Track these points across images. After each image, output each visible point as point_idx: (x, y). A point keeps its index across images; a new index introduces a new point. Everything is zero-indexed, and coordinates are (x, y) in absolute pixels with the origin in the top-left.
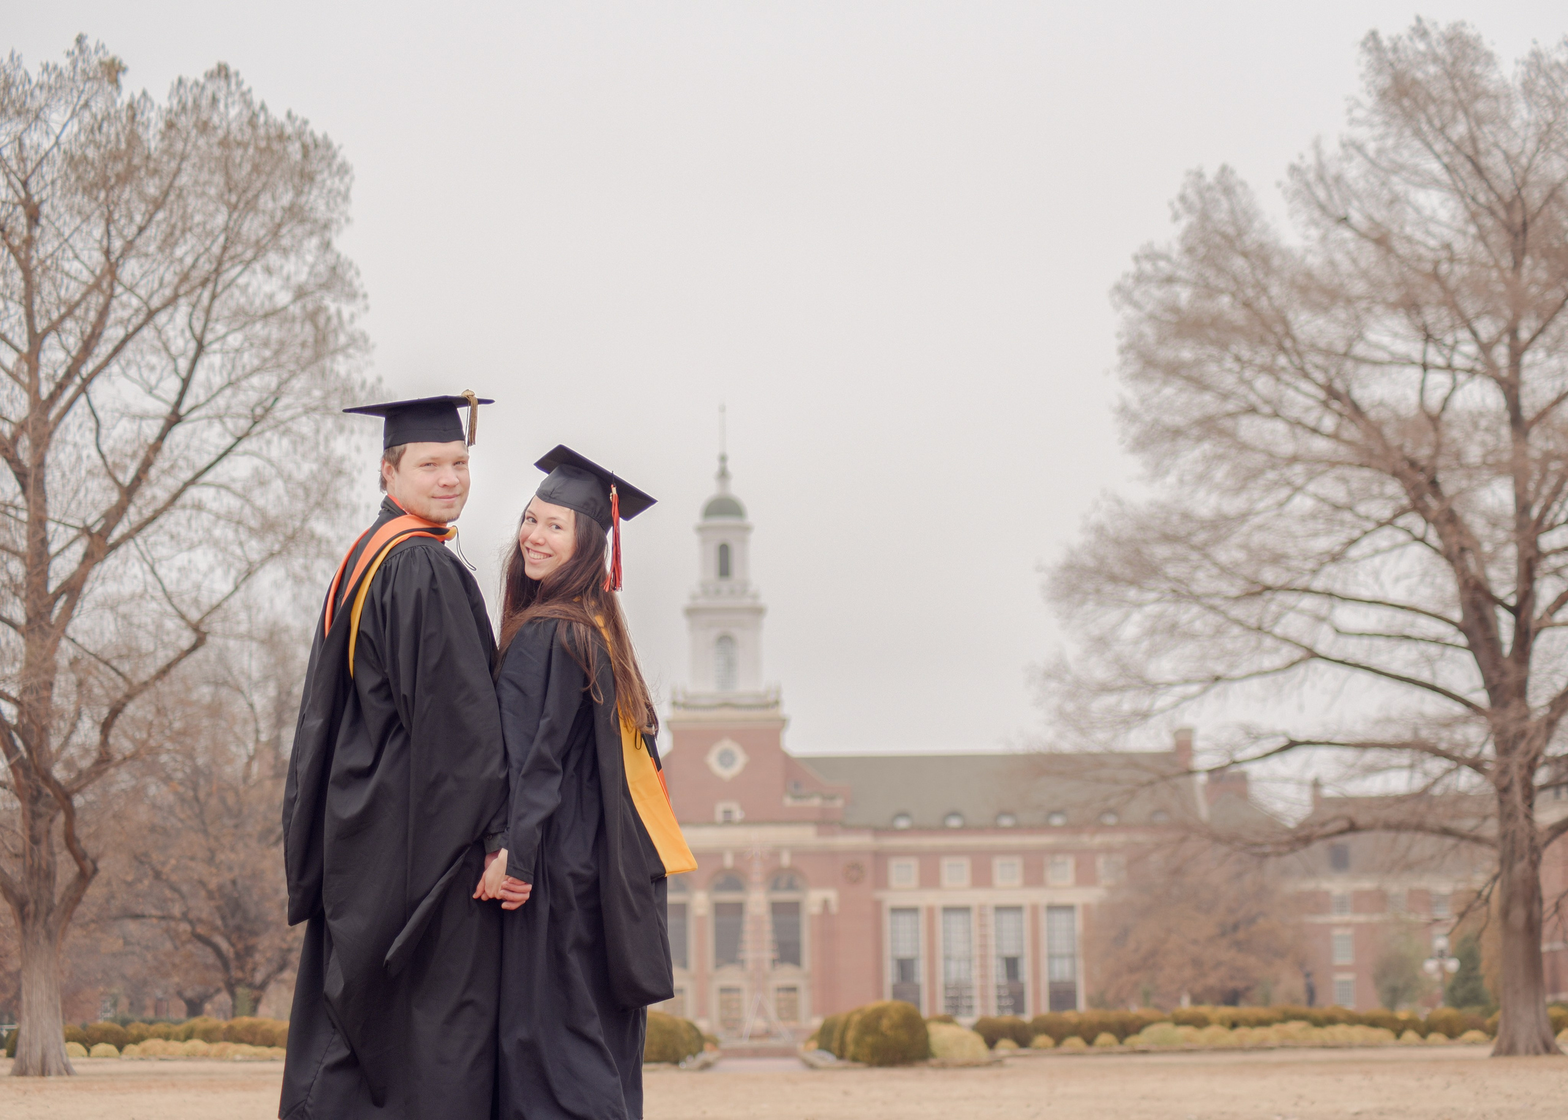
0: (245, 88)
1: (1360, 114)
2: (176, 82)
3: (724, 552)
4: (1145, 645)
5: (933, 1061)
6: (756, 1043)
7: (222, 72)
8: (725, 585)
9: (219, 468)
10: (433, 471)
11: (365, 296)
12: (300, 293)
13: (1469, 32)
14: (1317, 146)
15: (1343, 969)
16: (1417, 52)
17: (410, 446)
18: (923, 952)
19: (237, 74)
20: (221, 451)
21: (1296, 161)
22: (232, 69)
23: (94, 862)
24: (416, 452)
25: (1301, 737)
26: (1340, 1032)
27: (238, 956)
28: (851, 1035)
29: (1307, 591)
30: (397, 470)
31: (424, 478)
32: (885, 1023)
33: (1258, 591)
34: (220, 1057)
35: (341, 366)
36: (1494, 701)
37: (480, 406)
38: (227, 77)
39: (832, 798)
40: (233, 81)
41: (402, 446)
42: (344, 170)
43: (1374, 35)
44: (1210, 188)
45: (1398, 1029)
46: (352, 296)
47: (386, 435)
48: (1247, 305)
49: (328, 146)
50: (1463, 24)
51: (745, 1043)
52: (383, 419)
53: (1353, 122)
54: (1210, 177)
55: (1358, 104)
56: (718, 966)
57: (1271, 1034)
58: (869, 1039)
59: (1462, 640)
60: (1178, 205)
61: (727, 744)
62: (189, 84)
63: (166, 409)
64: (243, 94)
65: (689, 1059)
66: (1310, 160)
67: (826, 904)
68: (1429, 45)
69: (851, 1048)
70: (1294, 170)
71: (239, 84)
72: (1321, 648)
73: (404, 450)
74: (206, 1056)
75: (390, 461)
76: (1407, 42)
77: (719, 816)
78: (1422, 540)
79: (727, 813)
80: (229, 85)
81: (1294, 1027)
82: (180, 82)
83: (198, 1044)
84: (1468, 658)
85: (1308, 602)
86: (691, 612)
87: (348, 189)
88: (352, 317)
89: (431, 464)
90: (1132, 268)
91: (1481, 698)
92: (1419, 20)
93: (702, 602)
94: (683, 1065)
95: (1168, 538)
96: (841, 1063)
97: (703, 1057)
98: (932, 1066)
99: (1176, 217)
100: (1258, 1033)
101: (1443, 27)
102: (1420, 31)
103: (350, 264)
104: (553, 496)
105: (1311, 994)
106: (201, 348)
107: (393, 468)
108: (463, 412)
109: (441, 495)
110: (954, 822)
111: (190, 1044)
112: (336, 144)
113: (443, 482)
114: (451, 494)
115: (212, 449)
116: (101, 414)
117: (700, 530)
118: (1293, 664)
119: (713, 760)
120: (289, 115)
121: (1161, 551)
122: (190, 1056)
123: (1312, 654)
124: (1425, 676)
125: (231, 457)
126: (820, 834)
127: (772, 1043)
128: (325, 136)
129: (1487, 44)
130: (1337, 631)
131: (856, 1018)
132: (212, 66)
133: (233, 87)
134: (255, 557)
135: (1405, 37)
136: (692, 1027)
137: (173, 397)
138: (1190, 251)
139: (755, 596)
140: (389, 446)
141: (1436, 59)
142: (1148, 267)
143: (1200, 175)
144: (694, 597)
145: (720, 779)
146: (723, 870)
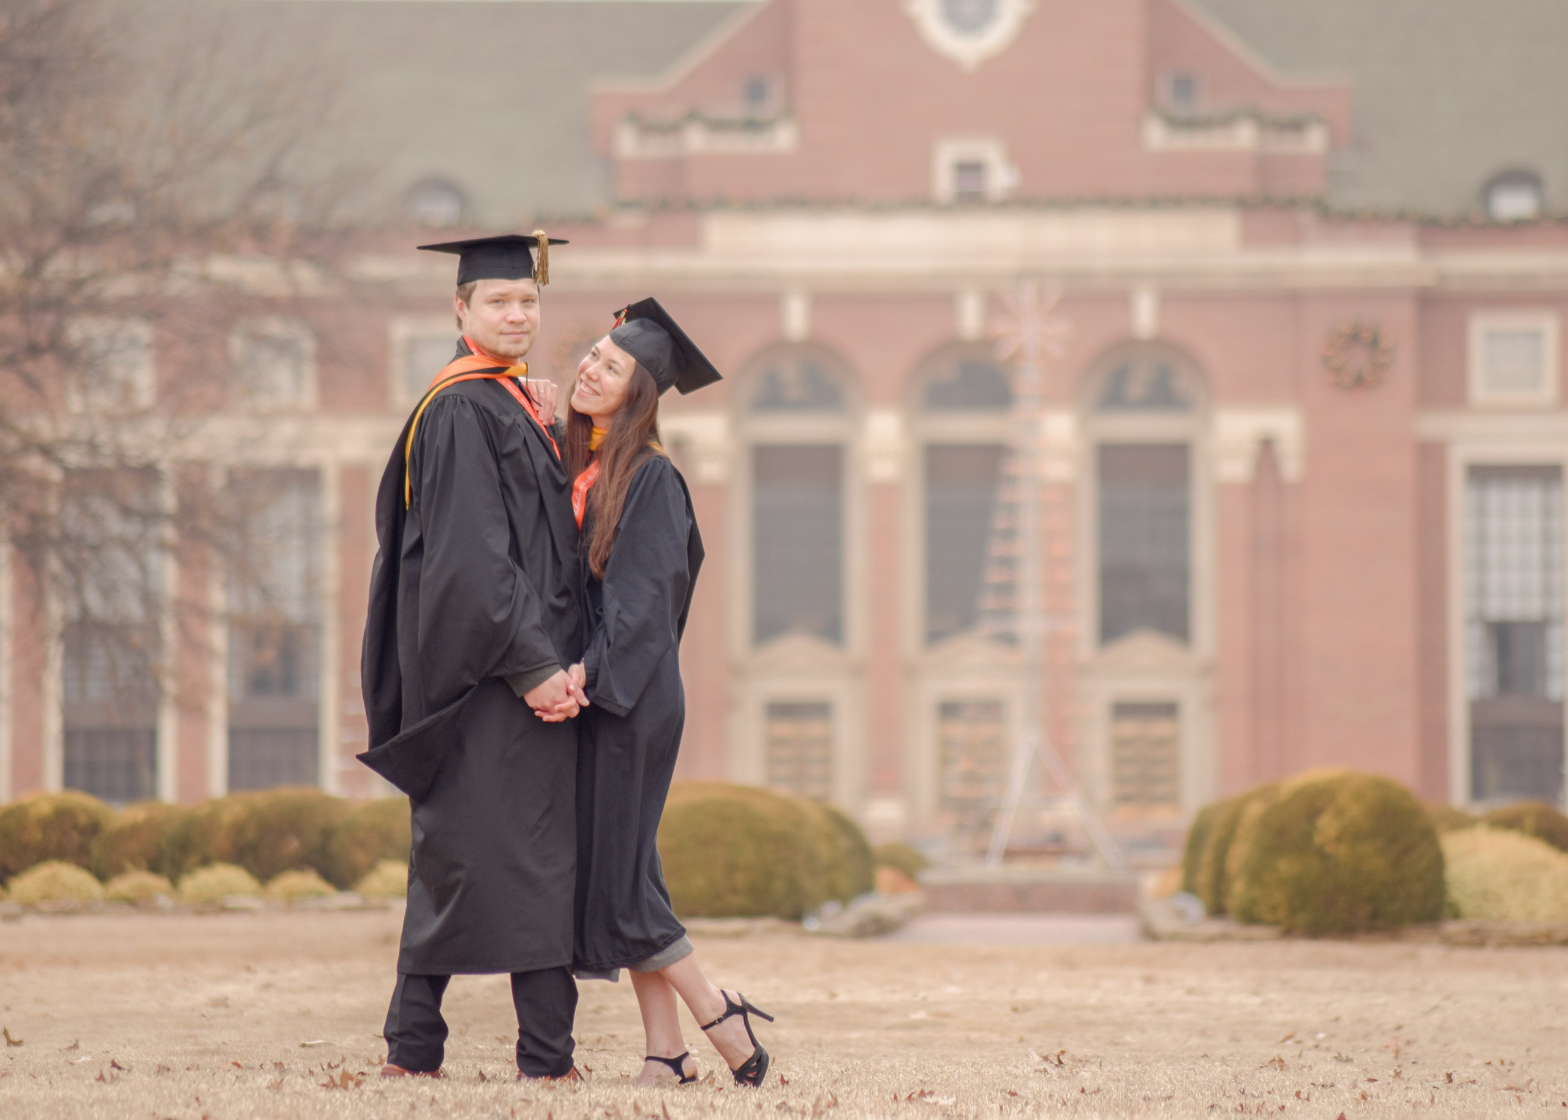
5: (1452, 927)
6: (1022, 871)
10: (501, 308)
17: (480, 283)
24: (486, 288)
28: (1240, 854)
30: (468, 306)
31: (492, 314)
32: (1327, 826)
37: (552, 249)
39: (1296, 126)
41: (472, 283)
47: (460, 273)
51: (993, 870)
52: (457, 258)
56: (934, 636)
58: (1285, 866)
65: (830, 909)
67: (1267, 447)
69: (1238, 890)
73: (474, 288)
75: (462, 297)
77: (944, 183)
79: (970, 169)
89: (499, 301)
94: (812, 925)
96: (1216, 927)
97: (866, 907)
98: (1451, 942)
104: (624, 342)
107: (465, 305)
108: (534, 252)
109: (508, 332)
113: (510, 318)
114: (518, 330)
126: (1249, 238)
127: (1068, 870)
131: (1255, 810)
136: (844, 826)
140: (461, 283)
145: (947, 65)
146: (952, 344)
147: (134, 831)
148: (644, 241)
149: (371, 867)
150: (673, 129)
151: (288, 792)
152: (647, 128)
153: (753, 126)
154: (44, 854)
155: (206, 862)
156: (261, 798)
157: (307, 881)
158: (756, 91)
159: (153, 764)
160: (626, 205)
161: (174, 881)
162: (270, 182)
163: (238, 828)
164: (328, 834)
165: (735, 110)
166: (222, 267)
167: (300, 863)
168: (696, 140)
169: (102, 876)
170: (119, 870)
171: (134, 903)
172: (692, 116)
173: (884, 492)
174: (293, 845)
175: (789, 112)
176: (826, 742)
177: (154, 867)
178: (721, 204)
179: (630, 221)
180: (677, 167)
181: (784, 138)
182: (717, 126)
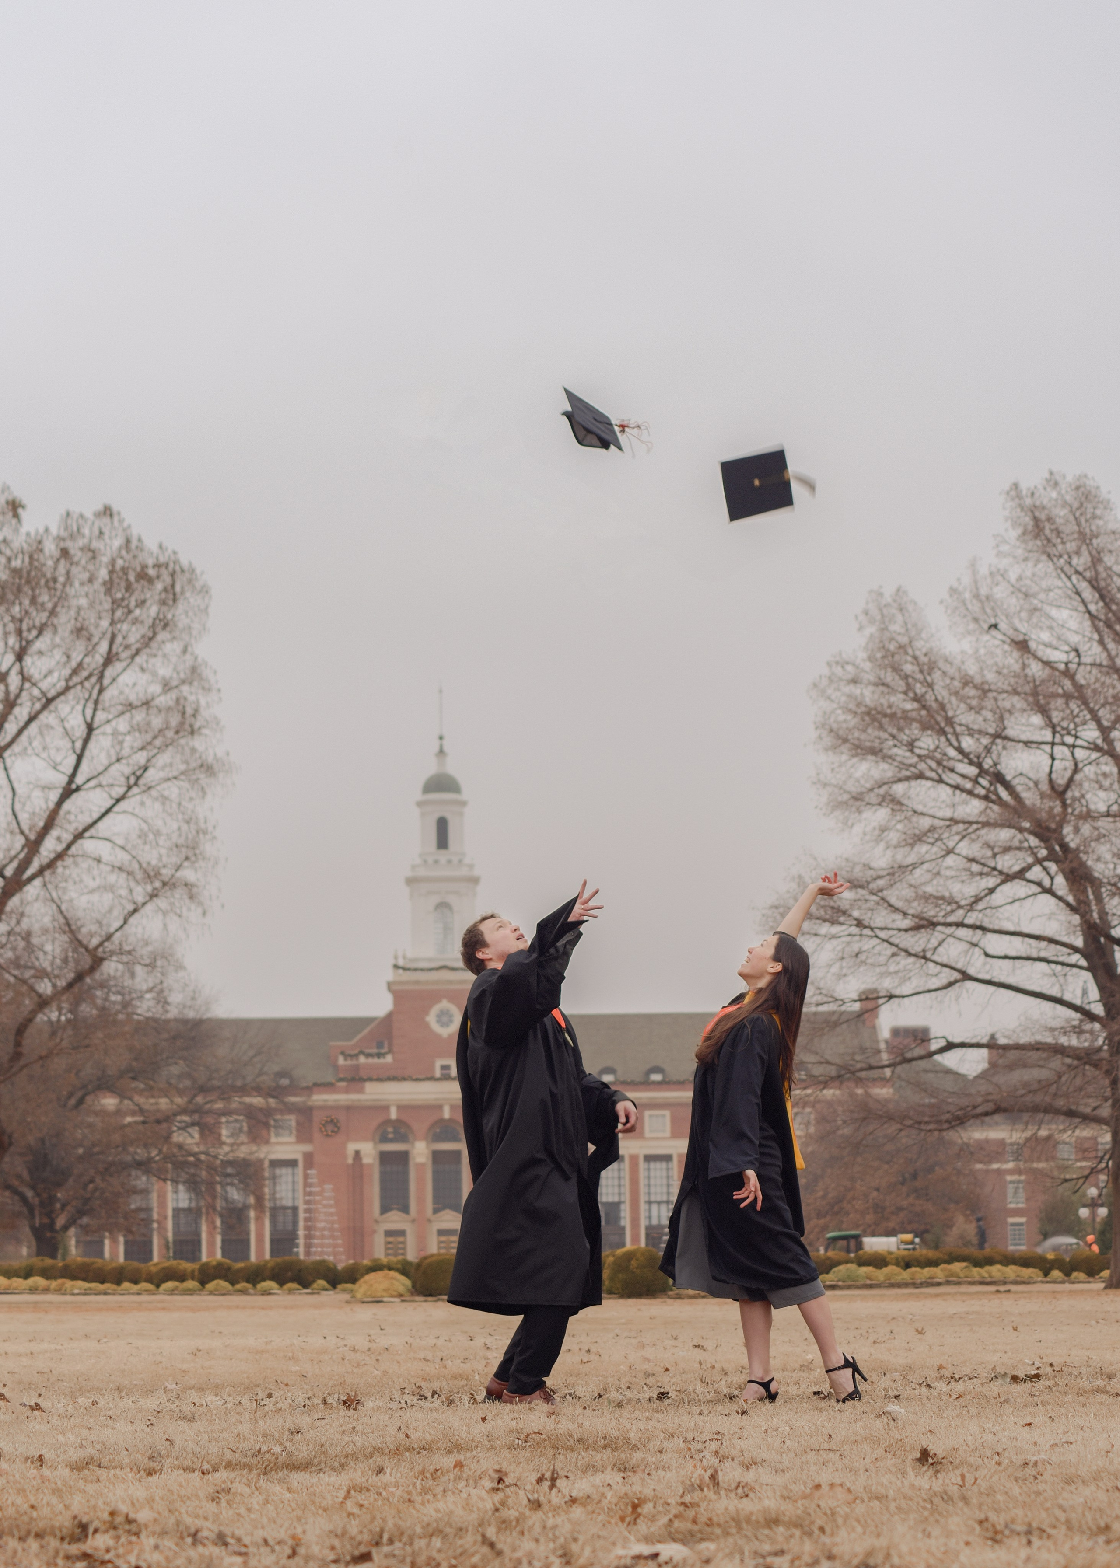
0: (125, 524)
1: (1005, 548)
2: (64, 514)
3: (442, 826)
4: (835, 969)
7: (107, 512)
8: (443, 856)
9: (100, 825)
11: (219, 690)
12: (167, 687)
13: (1090, 483)
14: (973, 565)
15: (1017, 1212)
16: (1051, 500)
18: (627, 1198)
19: (119, 513)
20: (103, 810)
21: (955, 585)
22: (115, 508)
23: (10, 1137)
25: (957, 1040)
26: (996, 1270)
27: (42, 1204)
29: (960, 925)
33: (925, 924)
34: (59, 1291)
35: (198, 743)
36: (1108, 1010)
38: (111, 515)
40: (116, 518)
42: (205, 591)
43: (1016, 486)
44: (887, 605)
45: (1045, 1266)
46: (207, 690)
48: (916, 699)
49: (193, 571)
50: (1086, 476)
53: (999, 554)
54: (888, 598)
55: (1005, 542)
56: (436, 1211)
57: (939, 1272)
59: (1084, 963)
60: (862, 618)
61: (445, 1004)
62: (75, 516)
63: (63, 780)
64: (124, 530)
66: (967, 580)
68: (1059, 493)
70: (953, 591)
71: (121, 521)
72: (972, 971)
74: (46, 1290)
76: (1042, 491)
77: (438, 1073)
78: (1050, 891)
79: (445, 1068)
80: (112, 523)
81: (957, 1266)
82: (68, 514)
83: (38, 1281)
84: (1087, 976)
85: (962, 932)
86: (410, 881)
87: (207, 607)
88: (208, 705)
90: (826, 671)
91: (1098, 1009)
92: (1051, 473)
93: (422, 872)
95: (855, 885)
99: (861, 628)
100: (928, 1271)
101: (1069, 478)
102: (1053, 482)
103: (206, 664)
105: (982, 1236)
106: (90, 728)
110: (656, 1077)
111: (32, 1281)
112: (198, 571)
115: (95, 809)
116: (16, 785)
117: (420, 804)
118: (951, 984)
119: (431, 1019)
120: (160, 547)
121: (847, 896)
122: (33, 1290)
123: (966, 976)
124: (1055, 992)
125: (111, 816)
128: (190, 564)
129: (1104, 493)
130: (987, 955)
132: (100, 507)
133: (116, 523)
134: (140, 899)
135: (1040, 487)
137: (69, 771)
138: (871, 659)
139: (471, 867)
141: (1065, 504)
142: (838, 670)
143: (881, 595)
144: (413, 867)
145: (438, 1037)
146: (442, 1121)
147: (240, 1270)
148: (347, 1091)
149: (314, 1281)
150: (356, 1056)
151: (287, 1258)
152: (346, 1056)
153: (379, 1055)
154: (214, 1278)
155: (264, 1280)
156: (279, 1260)
157: (294, 1285)
158: (380, 1045)
159: (200, 1250)
160: (341, 1080)
161: (254, 1285)
162: (260, 1074)
163: (273, 1269)
164: (300, 1271)
165: (375, 1051)
166: (248, 1100)
167: (292, 1280)
168: (362, 1059)
169: (233, 1284)
170: (238, 1282)
171: (243, 1292)
172: (361, 1052)
173: (421, 1166)
174: (290, 1274)
175: (390, 1052)
176: (404, 1243)
177: (248, 1281)
178: (370, 1079)
179: (343, 1084)
180: (357, 1068)
181: (389, 1059)
182: (368, 1055)
